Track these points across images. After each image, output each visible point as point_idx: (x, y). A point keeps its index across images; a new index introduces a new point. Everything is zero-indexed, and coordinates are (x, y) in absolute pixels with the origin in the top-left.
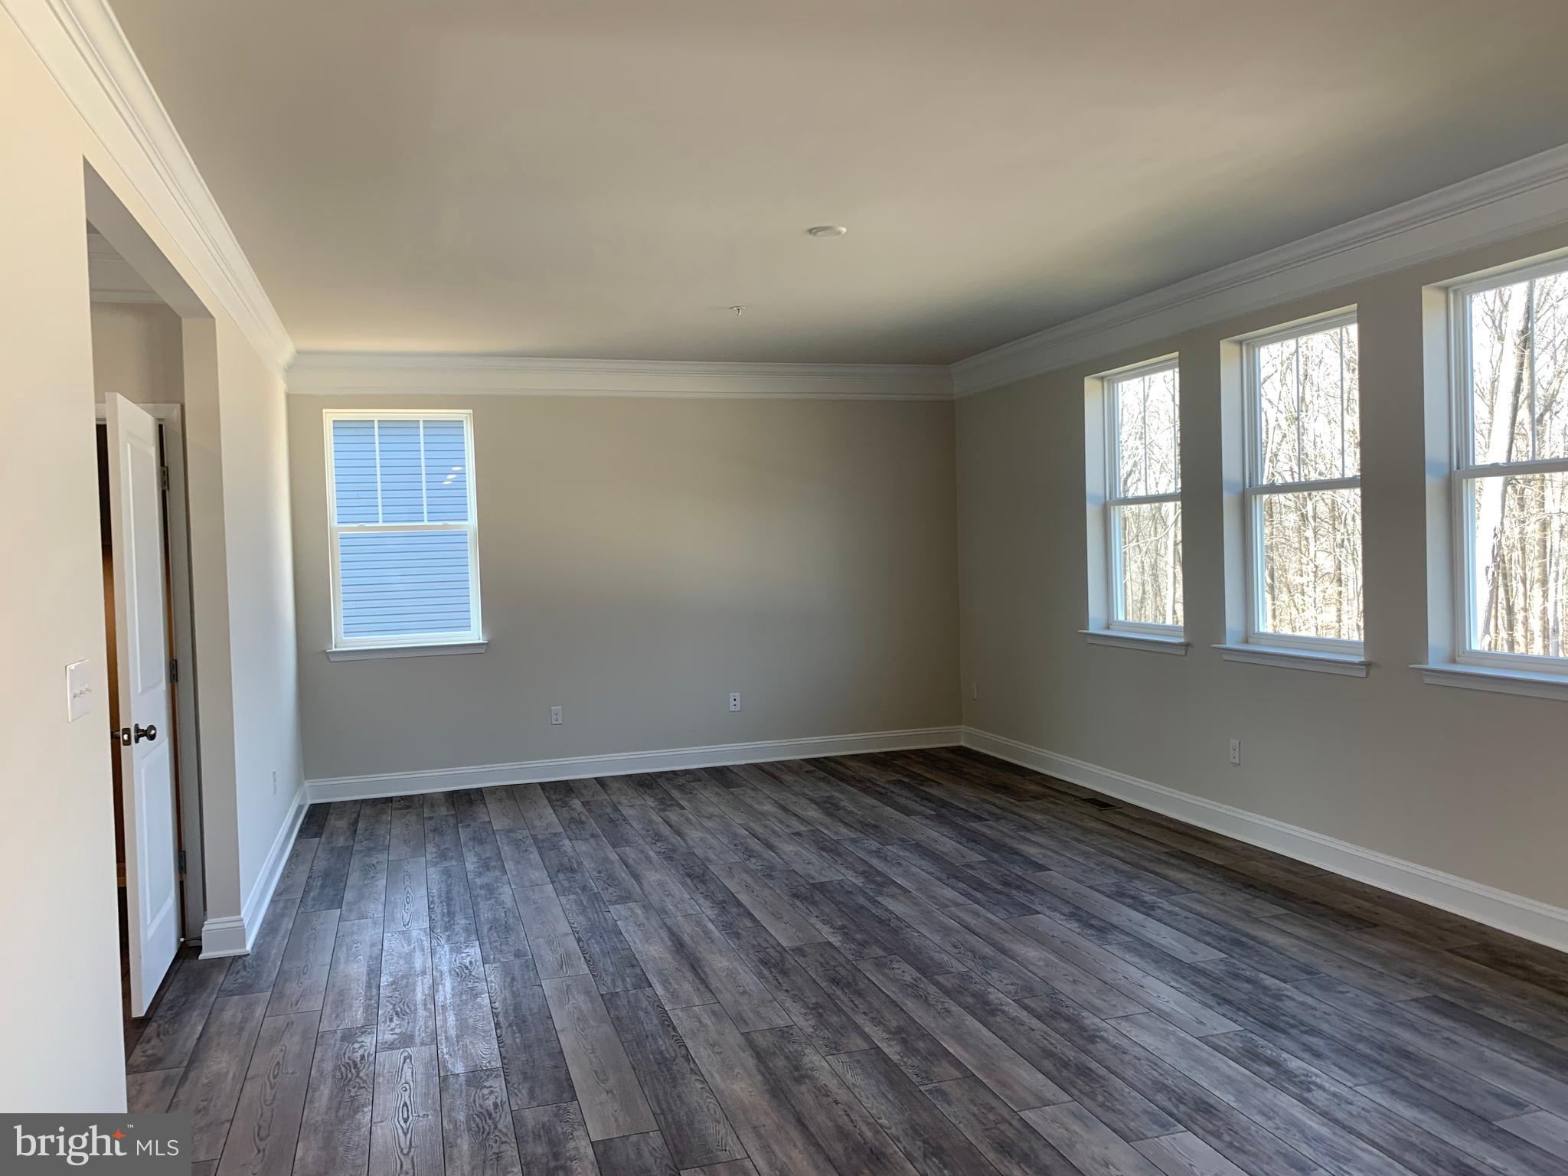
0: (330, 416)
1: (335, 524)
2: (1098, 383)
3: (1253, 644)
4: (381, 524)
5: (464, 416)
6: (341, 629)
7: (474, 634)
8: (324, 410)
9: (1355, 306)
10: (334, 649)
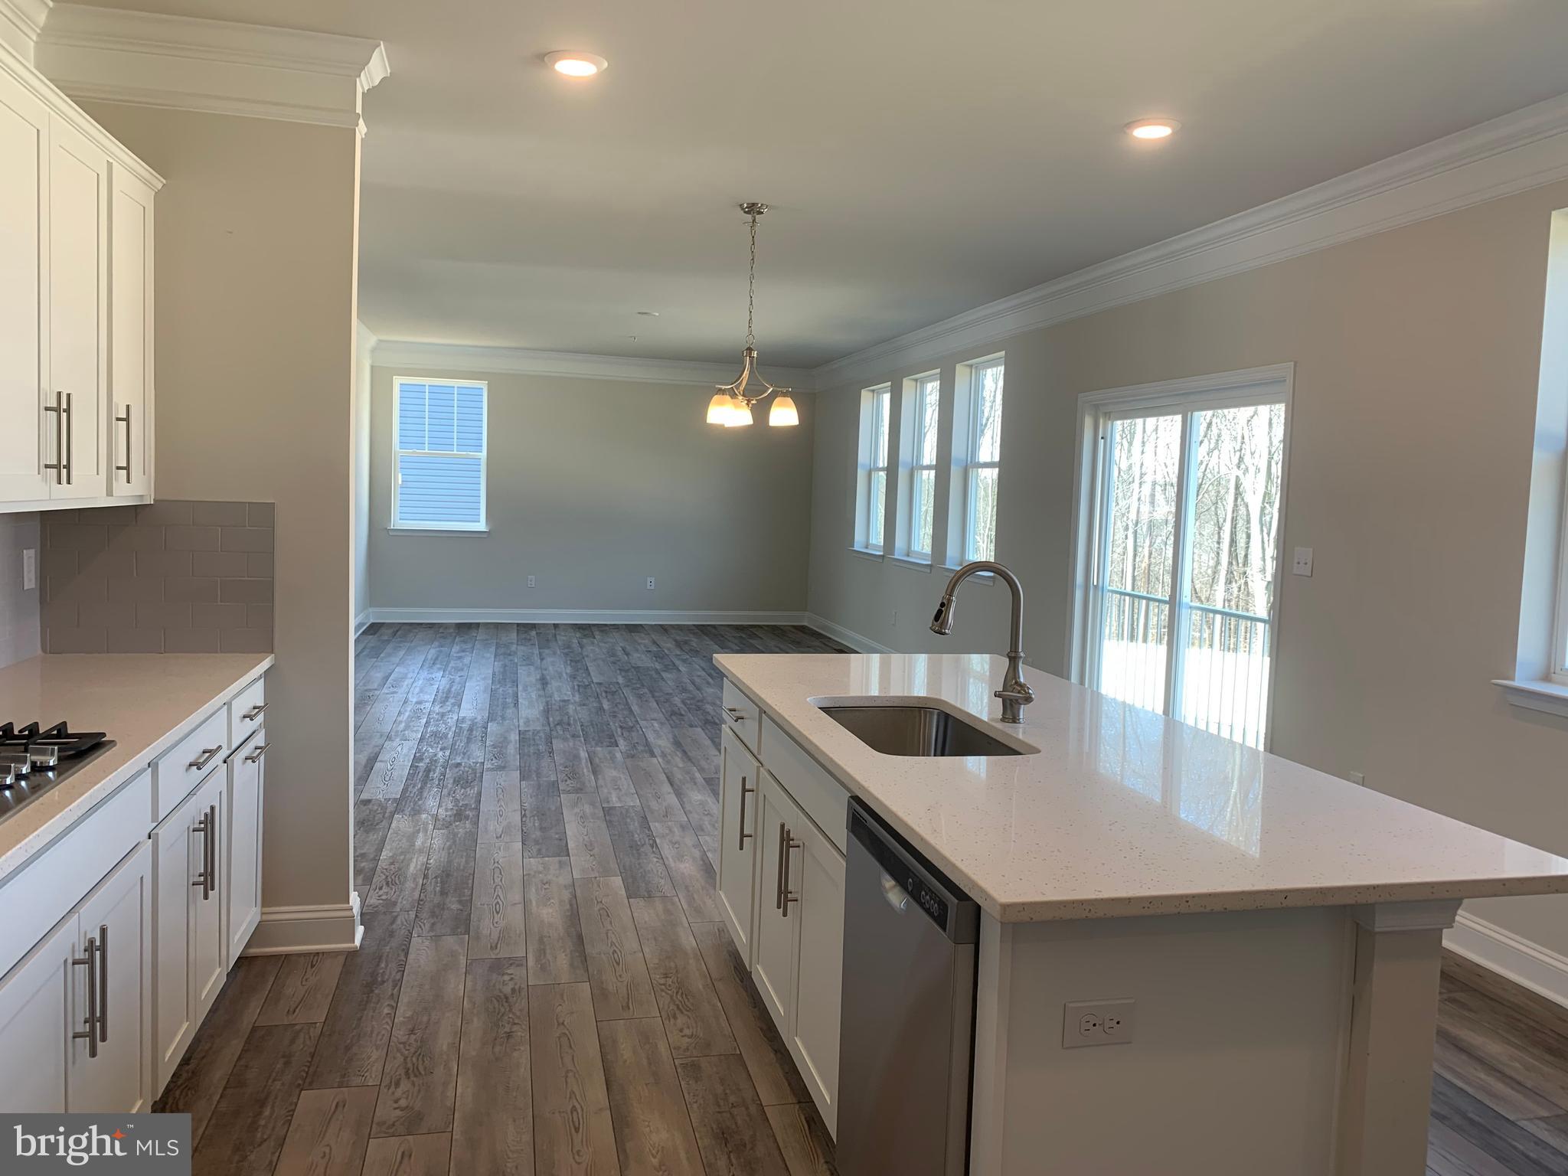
0: (398, 381)
1: (398, 449)
2: (871, 394)
3: (912, 557)
4: (426, 451)
5: (483, 385)
6: (398, 516)
7: (481, 526)
8: (394, 377)
9: (938, 370)
10: (392, 527)
